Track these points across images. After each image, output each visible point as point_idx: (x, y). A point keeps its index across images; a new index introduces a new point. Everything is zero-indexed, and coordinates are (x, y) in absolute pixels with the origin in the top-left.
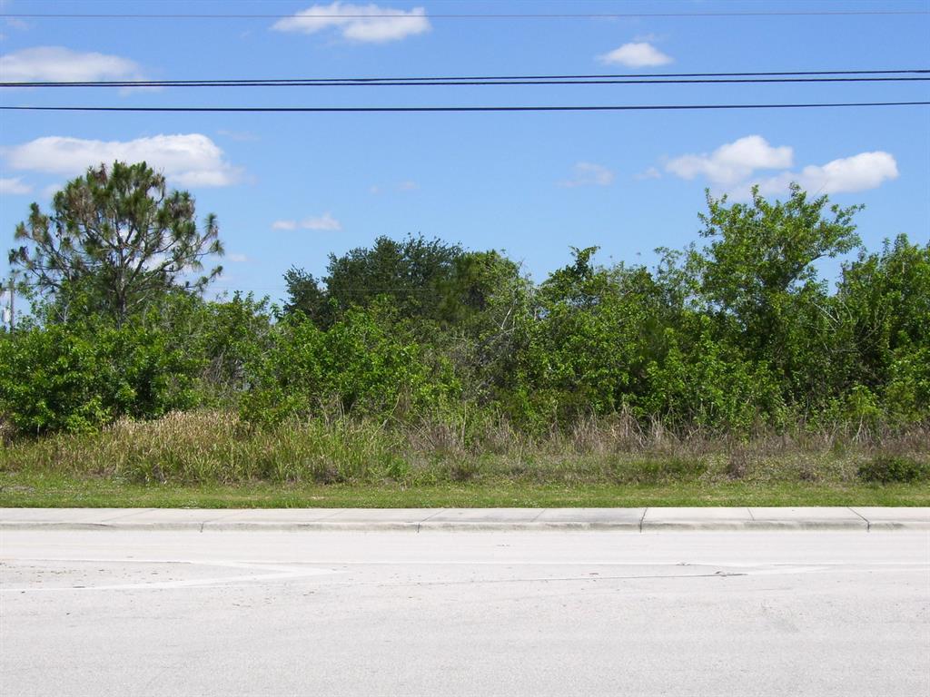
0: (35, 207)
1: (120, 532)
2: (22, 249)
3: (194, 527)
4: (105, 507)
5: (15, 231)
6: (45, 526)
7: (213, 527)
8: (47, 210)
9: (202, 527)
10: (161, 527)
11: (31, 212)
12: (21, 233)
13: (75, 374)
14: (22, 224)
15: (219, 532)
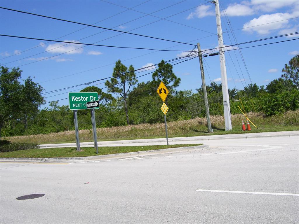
0: (286, 65)
1: (272, 137)
2: (284, 74)
3: (288, 135)
4: (277, 131)
5: (282, 71)
6: (257, 137)
7: (292, 135)
8: (288, 65)
9: (290, 135)
10: (281, 136)
11: (285, 66)
12: (283, 71)
13: (277, 102)
14: (283, 69)
15: (293, 136)
